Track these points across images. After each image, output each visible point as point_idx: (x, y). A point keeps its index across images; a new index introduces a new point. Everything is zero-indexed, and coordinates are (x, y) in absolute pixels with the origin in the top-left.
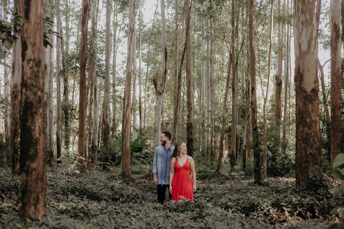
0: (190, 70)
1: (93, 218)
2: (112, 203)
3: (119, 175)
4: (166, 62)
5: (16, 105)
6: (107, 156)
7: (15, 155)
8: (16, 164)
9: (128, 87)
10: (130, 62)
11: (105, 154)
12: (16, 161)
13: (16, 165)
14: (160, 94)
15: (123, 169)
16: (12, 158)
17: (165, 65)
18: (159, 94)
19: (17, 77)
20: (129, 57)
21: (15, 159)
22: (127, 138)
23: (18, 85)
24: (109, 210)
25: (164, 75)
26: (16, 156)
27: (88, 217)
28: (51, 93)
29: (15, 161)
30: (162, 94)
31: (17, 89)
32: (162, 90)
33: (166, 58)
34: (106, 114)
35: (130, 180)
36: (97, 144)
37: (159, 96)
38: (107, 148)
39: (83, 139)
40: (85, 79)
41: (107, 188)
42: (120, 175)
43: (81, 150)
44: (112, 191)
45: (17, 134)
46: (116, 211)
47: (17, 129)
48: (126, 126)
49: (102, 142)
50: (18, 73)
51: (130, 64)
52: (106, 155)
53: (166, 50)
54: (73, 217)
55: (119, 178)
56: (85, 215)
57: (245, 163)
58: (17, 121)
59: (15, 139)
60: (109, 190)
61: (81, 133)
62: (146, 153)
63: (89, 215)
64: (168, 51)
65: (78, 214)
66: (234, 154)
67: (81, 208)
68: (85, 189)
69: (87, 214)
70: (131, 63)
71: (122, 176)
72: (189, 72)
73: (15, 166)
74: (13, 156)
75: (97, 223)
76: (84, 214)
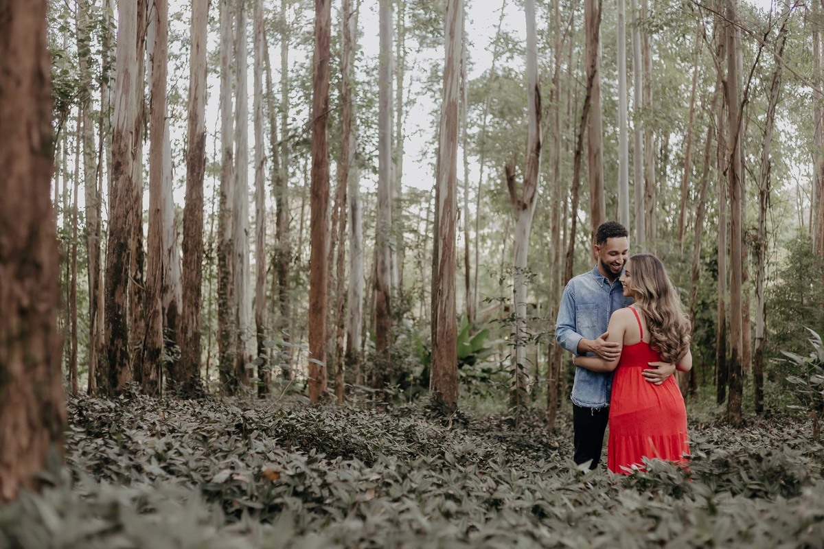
0: (598, 151)
1: (345, 515)
2: (424, 462)
3: (425, 407)
4: (538, 121)
5: (119, 193)
6: (386, 373)
7: (115, 342)
8: (119, 369)
9: (448, 146)
10: (453, 71)
11: (381, 368)
12: (122, 359)
13: (121, 373)
14: (525, 207)
15: (436, 389)
16: (109, 351)
17: (535, 132)
18: (521, 207)
19: (120, 110)
20: (449, 58)
21: (119, 355)
22: (448, 298)
23: (123, 134)
24: (414, 486)
25: (533, 155)
26: (119, 346)
27: (325, 512)
28: (239, 208)
29: (118, 359)
30: (529, 208)
31: (122, 145)
32: (529, 196)
33: (538, 113)
34: (383, 263)
35: (457, 421)
36: (359, 349)
37: (521, 212)
38: (385, 352)
39: (321, 320)
40: (324, 156)
41: (394, 435)
42: (428, 407)
43: (318, 348)
44: (409, 441)
45: (123, 278)
46: (441, 491)
47: (122, 264)
48: (443, 261)
49: (373, 344)
50: (124, 96)
51: (452, 79)
52: (384, 370)
53: (537, 89)
54: (257, 514)
55: (424, 415)
56: (313, 505)
57: (762, 386)
58: (122, 241)
59: (117, 295)
60: (398, 439)
61: (317, 302)
62: (484, 371)
63: (329, 505)
64: (542, 94)
65: (278, 501)
66: (738, 358)
67: (292, 477)
68: (321, 433)
69: (320, 500)
70: (455, 75)
71: (433, 410)
72: (595, 157)
73: (118, 376)
74: (112, 343)
75: (362, 540)
76: (305, 502)
